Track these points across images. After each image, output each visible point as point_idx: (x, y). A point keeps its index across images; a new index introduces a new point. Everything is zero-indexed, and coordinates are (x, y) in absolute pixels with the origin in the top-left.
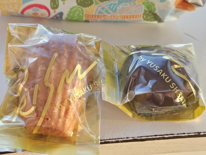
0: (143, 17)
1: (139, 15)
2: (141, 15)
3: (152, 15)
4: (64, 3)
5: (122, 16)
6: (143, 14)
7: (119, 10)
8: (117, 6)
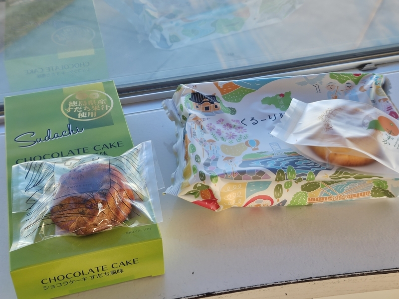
0: (371, 194)
1: (367, 192)
2: (369, 192)
3: (381, 191)
4: (288, 191)
5: (349, 196)
6: (372, 191)
7: (346, 190)
8: (345, 187)
